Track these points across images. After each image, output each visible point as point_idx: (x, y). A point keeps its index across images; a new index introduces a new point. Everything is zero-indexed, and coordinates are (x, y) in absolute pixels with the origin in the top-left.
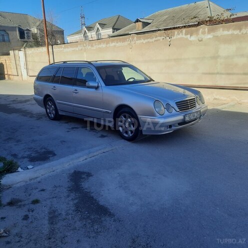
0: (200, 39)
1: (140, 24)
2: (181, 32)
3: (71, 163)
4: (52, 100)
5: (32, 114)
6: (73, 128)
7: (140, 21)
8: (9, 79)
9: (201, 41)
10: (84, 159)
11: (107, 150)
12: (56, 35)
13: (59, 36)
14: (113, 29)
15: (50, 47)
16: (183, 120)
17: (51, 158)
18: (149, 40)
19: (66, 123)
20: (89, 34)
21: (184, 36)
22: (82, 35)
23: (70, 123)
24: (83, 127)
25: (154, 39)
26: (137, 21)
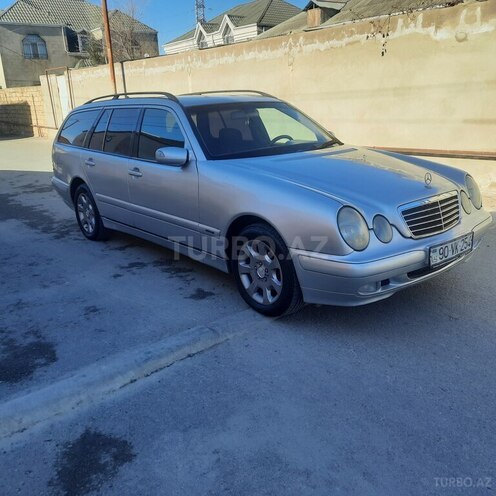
0: (462, 36)
1: (316, 13)
2: (414, 19)
3: (83, 397)
4: (87, 192)
5: (52, 221)
6: (132, 265)
7: (317, 7)
8: (41, 135)
9: (465, 39)
10: (128, 380)
11: (199, 347)
12: (141, 43)
13: (147, 44)
14: (258, 26)
15: (117, 66)
16: (423, 262)
17: (38, 372)
18: (334, 43)
19: (121, 249)
20: (209, 39)
21: (420, 30)
22: (195, 42)
23: (128, 250)
24: (156, 263)
25: (346, 40)
26: (311, 6)
